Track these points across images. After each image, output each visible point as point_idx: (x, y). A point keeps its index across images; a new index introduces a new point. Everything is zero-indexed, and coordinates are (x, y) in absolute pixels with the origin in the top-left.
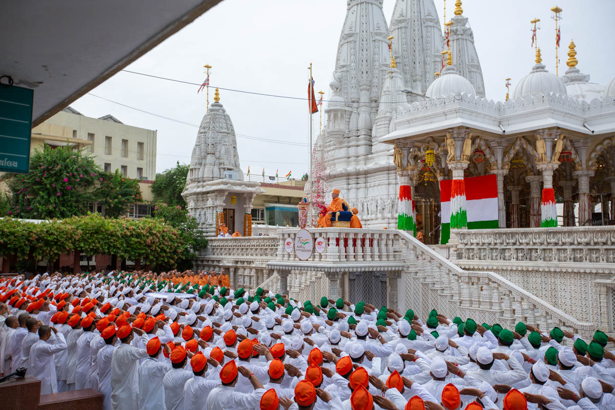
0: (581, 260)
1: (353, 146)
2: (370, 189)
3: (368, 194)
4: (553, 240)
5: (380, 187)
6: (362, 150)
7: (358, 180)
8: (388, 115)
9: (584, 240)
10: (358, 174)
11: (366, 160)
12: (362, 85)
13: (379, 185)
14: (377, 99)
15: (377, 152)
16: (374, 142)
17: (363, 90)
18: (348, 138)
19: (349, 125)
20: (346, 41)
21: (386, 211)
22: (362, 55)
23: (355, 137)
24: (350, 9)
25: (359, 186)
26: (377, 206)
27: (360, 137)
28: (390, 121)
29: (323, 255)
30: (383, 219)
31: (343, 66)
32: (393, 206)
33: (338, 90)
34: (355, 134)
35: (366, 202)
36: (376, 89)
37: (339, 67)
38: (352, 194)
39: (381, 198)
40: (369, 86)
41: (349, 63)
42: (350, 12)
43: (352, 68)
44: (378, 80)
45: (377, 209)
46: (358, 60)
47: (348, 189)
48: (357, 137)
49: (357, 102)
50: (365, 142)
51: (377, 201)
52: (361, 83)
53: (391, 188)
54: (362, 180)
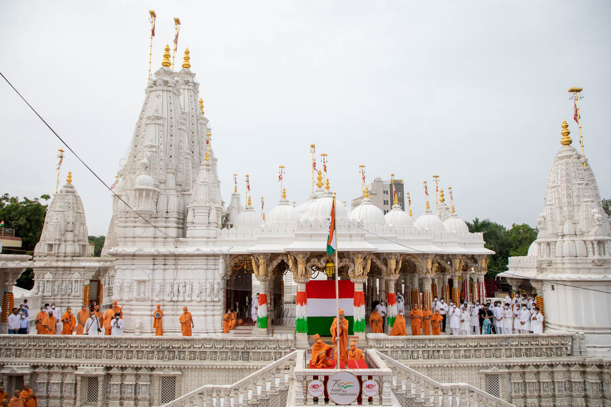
0: (469, 357)
1: (161, 227)
2: (180, 272)
3: (177, 276)
4: (453, 345)
5: (196, 270)
6: (173, 232)
7: (166, 261)
8: (208, 204)
9: (473, 344)
10: (166, 256)
11: (177, 243)
12: (170, 169)
14: (181, 183)
15: (194, 238)
16: (189, 227)
17: (170, 173)
18: (155, 218)
19: (157, 205)
20: (154, 122)
21: (203, 294)
22: (171, 140)
23: (164, 219)
24: (152, 91)
25: (167, 267)
26: (192, 289)
27: (169, 219)
28: (209, 210)
29: (376, 398)
30: (200, 302)
31: (152, 146)
32: (213, 289)
33: (148, 169)
34: (165, 215)
35: (177, 284)
36: (181, 175)
37: (146, 146)
38: (159, 275)
39: (199, 282)
40: (176, 170)
41: (157, 145)
42: (153, 95)
43: (161, 150)
44: (183, 166)
45: (192, 292)
46: (166, 143)
47: (153, 270)
48: (166, 218)
49: (164, 183)
50: (176, 225)
51: (192, 283)
52: (169, 166)
53: (210, 273)
54: (171, 262)
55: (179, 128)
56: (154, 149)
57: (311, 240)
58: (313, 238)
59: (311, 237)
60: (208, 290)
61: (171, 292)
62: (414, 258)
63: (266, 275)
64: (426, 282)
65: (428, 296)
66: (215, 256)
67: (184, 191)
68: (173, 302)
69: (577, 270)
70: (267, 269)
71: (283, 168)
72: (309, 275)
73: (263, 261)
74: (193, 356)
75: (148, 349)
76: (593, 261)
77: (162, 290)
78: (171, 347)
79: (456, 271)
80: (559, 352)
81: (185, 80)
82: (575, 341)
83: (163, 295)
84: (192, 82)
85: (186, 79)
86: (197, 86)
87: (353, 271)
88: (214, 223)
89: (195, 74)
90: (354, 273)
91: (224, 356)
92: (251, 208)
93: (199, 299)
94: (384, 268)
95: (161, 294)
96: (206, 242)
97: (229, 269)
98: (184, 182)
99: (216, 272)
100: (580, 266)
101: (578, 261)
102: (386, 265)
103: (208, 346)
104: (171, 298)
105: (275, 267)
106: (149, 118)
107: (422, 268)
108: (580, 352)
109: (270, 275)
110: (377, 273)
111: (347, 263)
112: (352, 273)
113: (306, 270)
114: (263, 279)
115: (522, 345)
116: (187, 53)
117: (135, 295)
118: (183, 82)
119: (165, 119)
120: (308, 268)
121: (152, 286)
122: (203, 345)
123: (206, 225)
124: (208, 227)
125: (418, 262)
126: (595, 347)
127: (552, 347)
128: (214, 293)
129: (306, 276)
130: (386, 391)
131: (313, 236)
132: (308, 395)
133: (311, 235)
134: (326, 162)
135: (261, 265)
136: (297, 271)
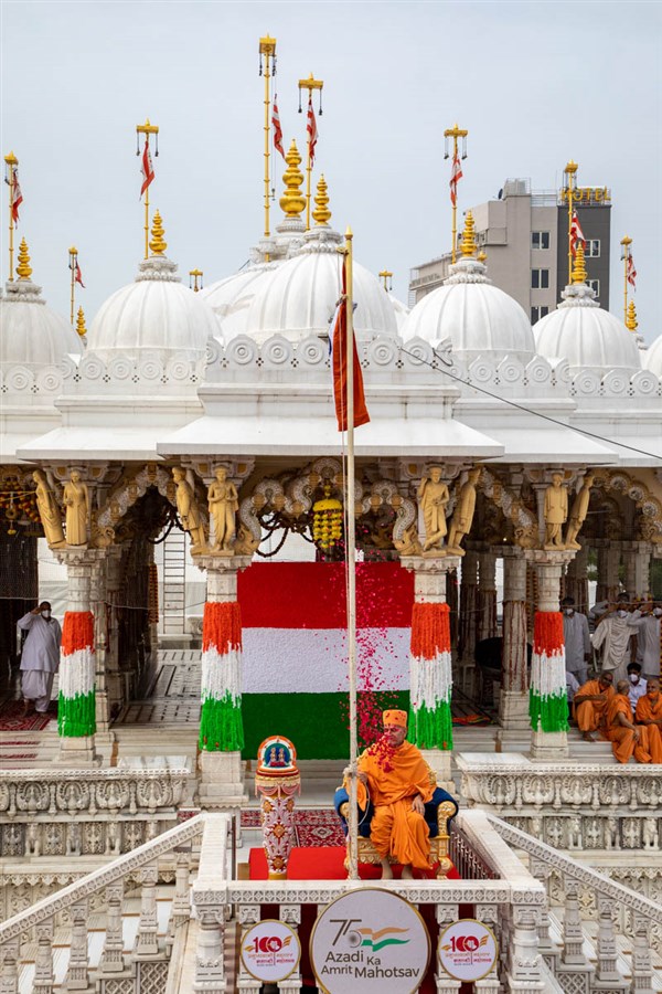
29: (486, 988)
57: (258, 415)
58: (266, 407)
59: (258, 401)
62: (639, 483)
63: (91, 543)
70: (94, 520)
72: (248, 542)
73: (78, 491)
87: (413, 528)
90: (414, 537)
92: (29, 291)
94: (524, 520)
102: (532, 508)
105: (122, 511)
109: (103, 542)
110: (497, 538)
111: (389, 501)
112: (406, 537)
113: (238, 522)
114: (80, 556)
120: (245, 517)
125: (652, 499)
129: (239, 546)
130: (524, 962)
131: (264, 398)
132: (241, 976)
133: (259, 395)
134: (316, 113)
135: (71, 504)
136: (207, 526)
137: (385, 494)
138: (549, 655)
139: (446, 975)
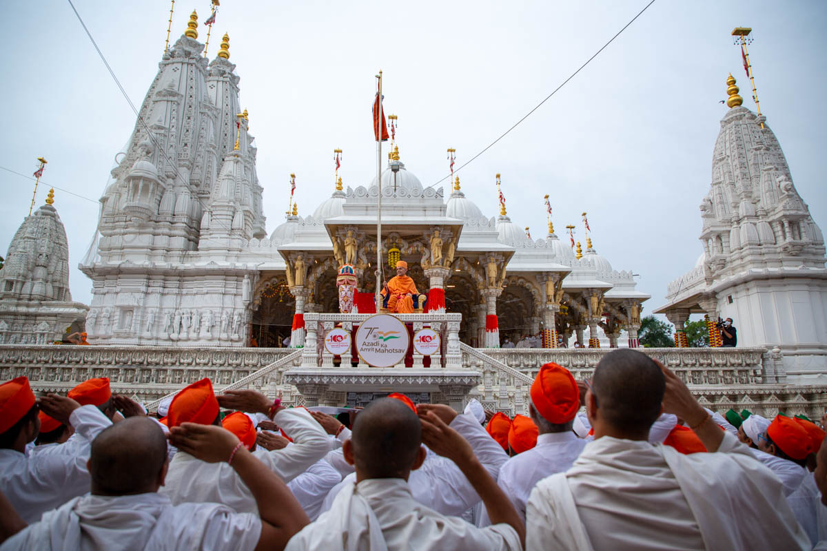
1: (163, 234)
2: (185, 297)
3: (180, 304)
5: (208, 295)
6: (179, 242)
7: (166, 282)
8: (232, 204)
10: (166, 274)
11: (184, 257)
12: (184, 160)
13: (207, 293)
14: (199, 182)
15: (209, 249)
16: (203, 235)
17: (183, 166)
18: (156, 222)
19: (159, 205)
20: (165, 98)
21: (217, 328)
22: (188, 124)
23: (168, 223)
24: (168, 64)
25: (166, 291)
26: (200, 322)
27: (177, 225)
28: (234, 213)
29: (435, 358)
30: (210, 340)
31: (160, 128)
32: (230, 323)
33: (150, 155)
34: (169, 219)
35: (179, 314)
36: (200, 171)
37: (152, 127)
38: (153, 301)
39: (212, 313)
40: (192, 164)
41: (167, 126)
42: (169, 68)
43: (172, 133)
44: (204, 161)
45: (200, 326)
46: (180, 127)
47: (147, 293)
48: (172, 223)
49: (173, 179)
50: (184, 233)
51: (201, 314)
52: (183, 156)
53: (228, 299)
54: (173, 284)
55: (202, 111)
56: (162, 131)
57: (366, 215)
58: (369, 212)
59: (367, 210)
60: (224, 323)
61: (169, 327)
62: (529, 282)
64: (546, 317)
65: (551, 337)
66: (237, 275)
67: (203, 194)
68: (173, 340)
69: (763, 265)
71: (340, 154)
73: (301, 265)
74: (178, 377)
75: (110, 366)
76: (785, 249)
77: (156, 323)
78: (145, 363)
79: (593, 314)
80: (744, 378)
81: (219, 70)
82: (767, 362)
83: (158, 331)
84: (229, 73)
85: (222, 69)
86: (236, 80)
87: (429, 259)
88: (239, 229)
89: (235, 66)
91: (226, 378)
92: (296, 219)
93: (209, 335)
95: (155, 328)
96: (227, 256)
97: (258, 296)
98: (203, 183)
99: (238, 299)
100: (765, 257)
101: (763, 251)
103: (202, 361)
104: (169, 335)
105: (318, 275)
106: (159, 93)
107: (541, 296)
108: (777, 378)
109: (311, 287)
110: (474, 303)
111: (419, 249)
112: (426, 262)
113: (358, 257)
114: (301, 290)
115: (686, 365)
116: (226, 39)
117: (115, 328)
118: (217, 72)
119: (182, 96)
120: (360, 254)
121: (143, 317)
122: (194, 359)
123: (227, 232)
124: (230, 235)
125: (535, 288)
126: (799, 374)
127: (732, 368)
128: (232, 329)
129: (357, 266)
130: (452, 346)
131: (369, 208)
132: (324, 352)
133: (367, 207)
134: (395, 126)
135: (298, 268)
136: (345, 258)
137: (417, 246)
138: (492, 332)
139: (417, 353)
